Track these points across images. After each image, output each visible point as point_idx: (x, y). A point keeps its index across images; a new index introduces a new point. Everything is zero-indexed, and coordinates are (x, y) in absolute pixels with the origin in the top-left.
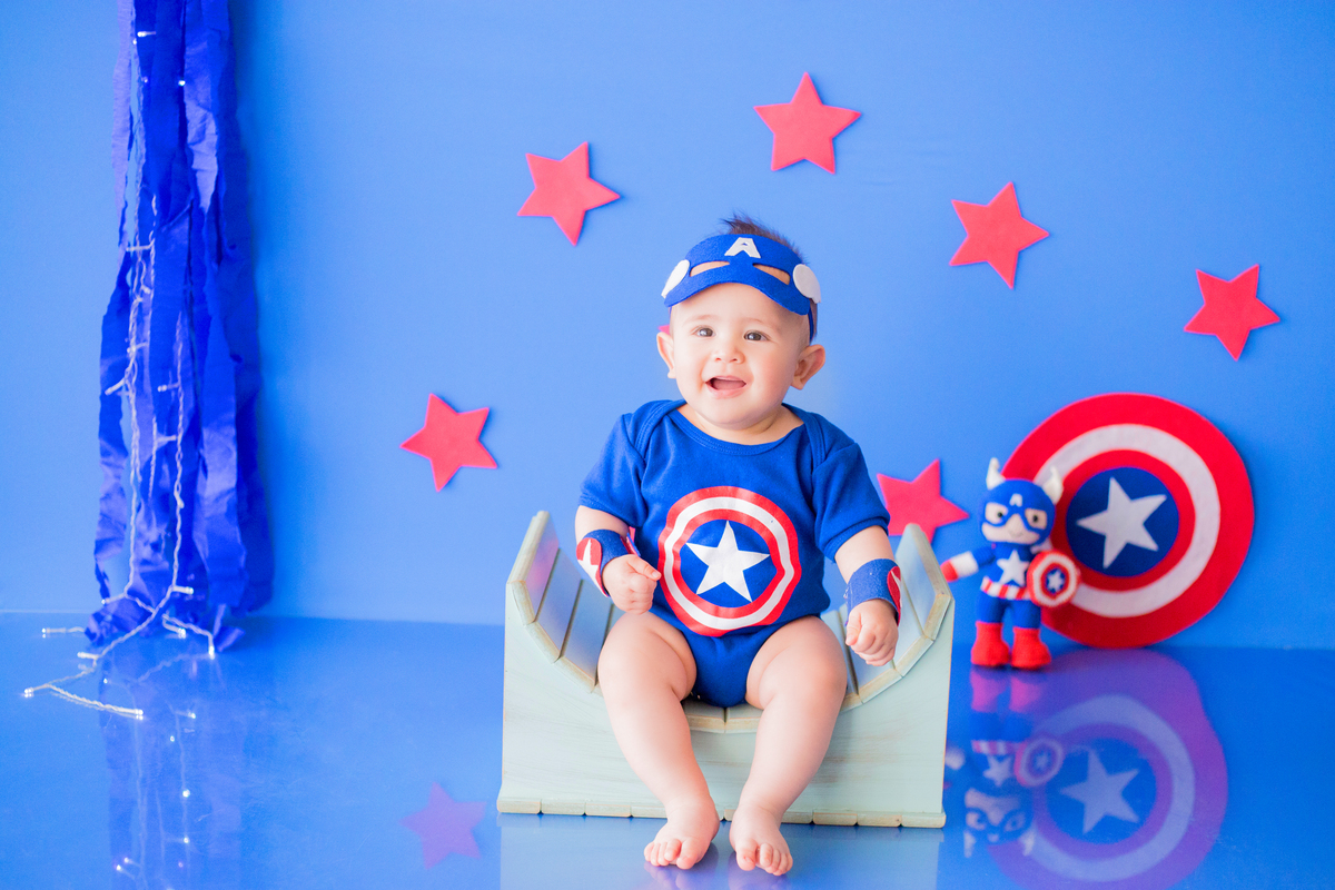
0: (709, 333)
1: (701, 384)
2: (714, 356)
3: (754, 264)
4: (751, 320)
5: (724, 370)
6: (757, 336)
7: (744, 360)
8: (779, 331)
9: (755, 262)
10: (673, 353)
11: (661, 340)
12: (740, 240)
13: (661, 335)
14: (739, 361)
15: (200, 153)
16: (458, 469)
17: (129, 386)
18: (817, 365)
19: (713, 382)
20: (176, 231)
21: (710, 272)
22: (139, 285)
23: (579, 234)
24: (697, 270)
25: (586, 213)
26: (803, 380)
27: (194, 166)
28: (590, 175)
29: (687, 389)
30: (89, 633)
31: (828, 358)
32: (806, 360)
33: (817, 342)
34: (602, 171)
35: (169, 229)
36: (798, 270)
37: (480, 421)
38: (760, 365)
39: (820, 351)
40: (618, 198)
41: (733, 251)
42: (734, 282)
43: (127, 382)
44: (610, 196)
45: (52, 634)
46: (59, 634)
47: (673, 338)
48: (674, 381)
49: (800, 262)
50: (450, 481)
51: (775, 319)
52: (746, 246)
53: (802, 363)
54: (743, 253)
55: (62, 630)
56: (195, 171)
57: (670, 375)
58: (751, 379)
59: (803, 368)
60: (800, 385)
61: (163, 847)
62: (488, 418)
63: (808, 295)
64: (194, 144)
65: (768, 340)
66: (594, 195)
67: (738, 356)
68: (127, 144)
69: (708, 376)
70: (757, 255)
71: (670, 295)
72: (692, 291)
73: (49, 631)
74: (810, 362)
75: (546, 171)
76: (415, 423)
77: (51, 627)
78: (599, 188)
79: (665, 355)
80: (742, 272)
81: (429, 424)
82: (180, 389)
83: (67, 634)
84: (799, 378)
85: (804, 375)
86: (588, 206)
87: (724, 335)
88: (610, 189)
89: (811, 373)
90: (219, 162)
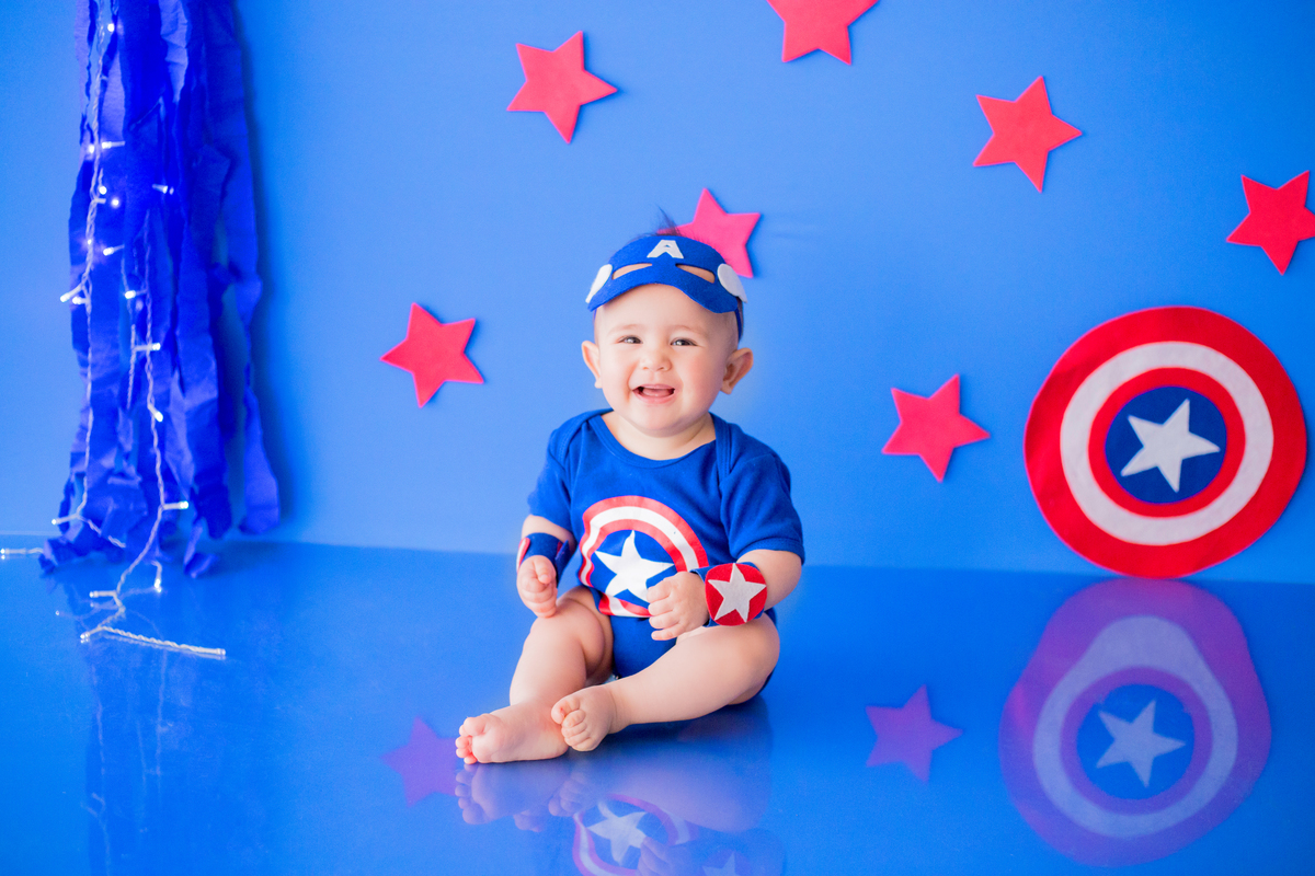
0: (636, 341)
1: (628, 391)
2: (642, 365)
3: (677, 265)
4: (678, 327)
5: (652, 378)
6: (685, 342)
7: (671, 367)
8: (707, 336)
9: (678, 263)
10: (599, 362)
11: (586, 349)
12: (663, 243)
13: (586, 344)
14: (666, 369)
15: (173, 45)
16: (442, 383)
17: (85, 292)
18: (745, 367)
19: (640, 390)
20: (145, 129)
21: (633, 273)
22: (97, 184)
23: (573, 129)
24: (620, 273)
25: (581, 108)
26: (731, 384)
27: (168, 59)
28: (585, 67)
29: (613, 396)
30: (43, 561)
31: (755, 361)
32: (734, 363)
33: (745, 344)
34: (600, 62)
35: (138, 127)
36: (722, 270)
37: (465, 334)
38: (688, 370)
39: (748, 355)
40: (615, 93)
41: (655, 253)
42: (658, 282)
43: (84, 288)
44: (605, 90)
45: (11, 555)
46: (19, 555)
47: (598, 346)
48: (601, 390)
49: (723, 261)
50: (433, 397)
51: (701, 324)
52: (670, 248)
53: (731, 368)
54: (665, 254)
55: (22, 551)
56: (169, 64)
57: (598, 385)
58: (680, 385)
59: (731, 371)
60: (729, 390)
61: (144, 778)
62: (474, 330)
63: (735, 293)
64: (168, 35)
65: (695, 345)
66: (589, 89)
67: (666, 364)
68: (86, 35)
69: (635, 384)
70: (680, 256)
71: (593, 300)
72: (615, 294)
73: (8, 551)
74: (738, 367)
75: (538, 62)
76: (397, 335)
77: (11, 548)
78: (595, 82)
79: (592, 364)
80: (665, 273)
81: (412, 336)
82: (148, 296)
83: (28, 555)
84: (727, 382)
85: (733, 378)
86: (583, 100)
87: (651, 342)
88: (608, 83)
89: (739, 376)
90: (189, 55)
